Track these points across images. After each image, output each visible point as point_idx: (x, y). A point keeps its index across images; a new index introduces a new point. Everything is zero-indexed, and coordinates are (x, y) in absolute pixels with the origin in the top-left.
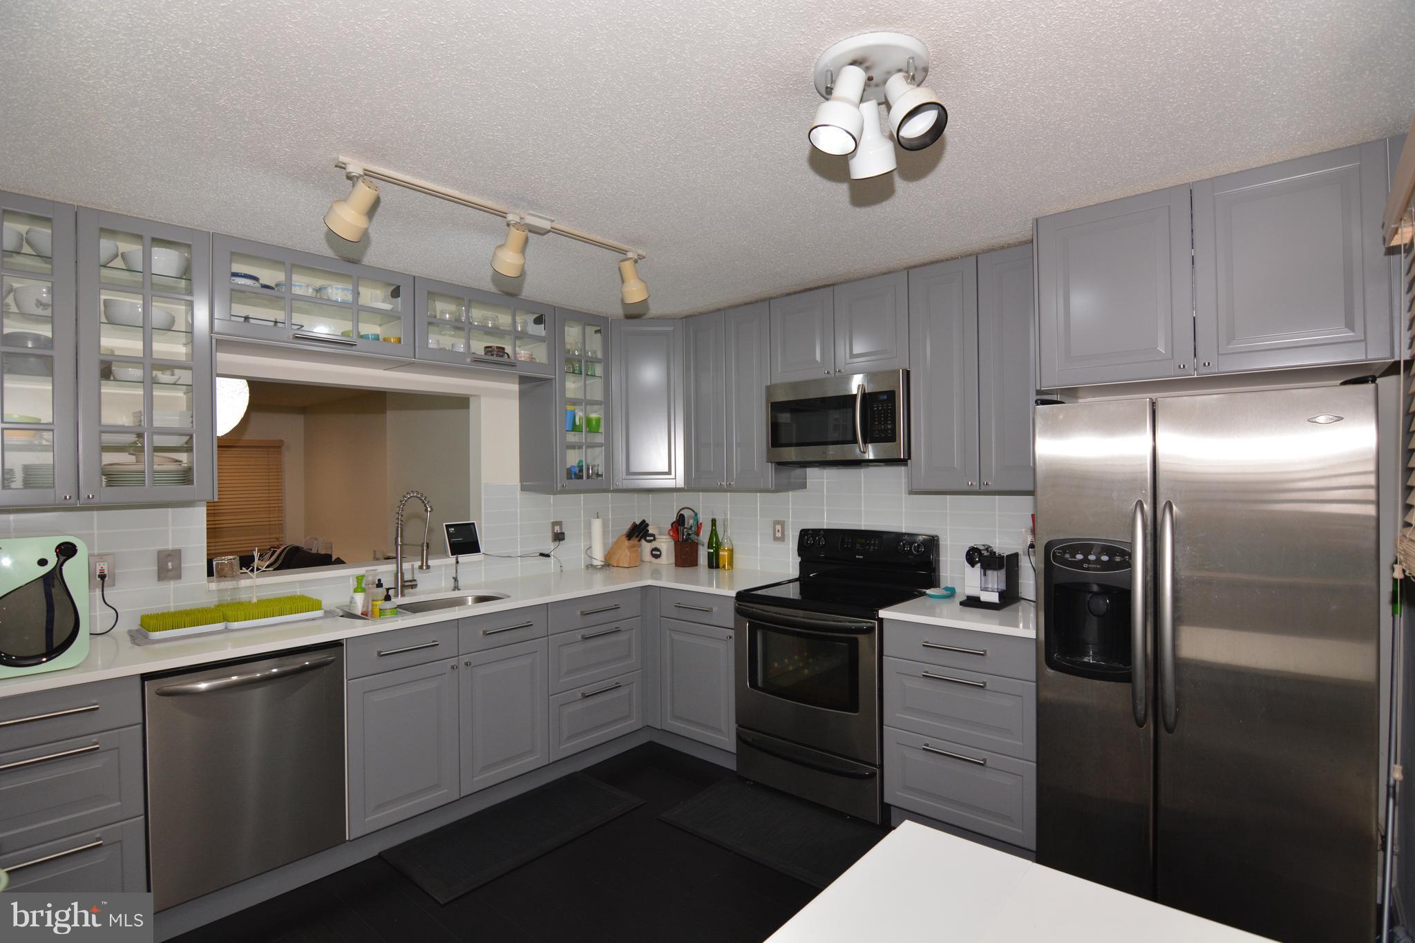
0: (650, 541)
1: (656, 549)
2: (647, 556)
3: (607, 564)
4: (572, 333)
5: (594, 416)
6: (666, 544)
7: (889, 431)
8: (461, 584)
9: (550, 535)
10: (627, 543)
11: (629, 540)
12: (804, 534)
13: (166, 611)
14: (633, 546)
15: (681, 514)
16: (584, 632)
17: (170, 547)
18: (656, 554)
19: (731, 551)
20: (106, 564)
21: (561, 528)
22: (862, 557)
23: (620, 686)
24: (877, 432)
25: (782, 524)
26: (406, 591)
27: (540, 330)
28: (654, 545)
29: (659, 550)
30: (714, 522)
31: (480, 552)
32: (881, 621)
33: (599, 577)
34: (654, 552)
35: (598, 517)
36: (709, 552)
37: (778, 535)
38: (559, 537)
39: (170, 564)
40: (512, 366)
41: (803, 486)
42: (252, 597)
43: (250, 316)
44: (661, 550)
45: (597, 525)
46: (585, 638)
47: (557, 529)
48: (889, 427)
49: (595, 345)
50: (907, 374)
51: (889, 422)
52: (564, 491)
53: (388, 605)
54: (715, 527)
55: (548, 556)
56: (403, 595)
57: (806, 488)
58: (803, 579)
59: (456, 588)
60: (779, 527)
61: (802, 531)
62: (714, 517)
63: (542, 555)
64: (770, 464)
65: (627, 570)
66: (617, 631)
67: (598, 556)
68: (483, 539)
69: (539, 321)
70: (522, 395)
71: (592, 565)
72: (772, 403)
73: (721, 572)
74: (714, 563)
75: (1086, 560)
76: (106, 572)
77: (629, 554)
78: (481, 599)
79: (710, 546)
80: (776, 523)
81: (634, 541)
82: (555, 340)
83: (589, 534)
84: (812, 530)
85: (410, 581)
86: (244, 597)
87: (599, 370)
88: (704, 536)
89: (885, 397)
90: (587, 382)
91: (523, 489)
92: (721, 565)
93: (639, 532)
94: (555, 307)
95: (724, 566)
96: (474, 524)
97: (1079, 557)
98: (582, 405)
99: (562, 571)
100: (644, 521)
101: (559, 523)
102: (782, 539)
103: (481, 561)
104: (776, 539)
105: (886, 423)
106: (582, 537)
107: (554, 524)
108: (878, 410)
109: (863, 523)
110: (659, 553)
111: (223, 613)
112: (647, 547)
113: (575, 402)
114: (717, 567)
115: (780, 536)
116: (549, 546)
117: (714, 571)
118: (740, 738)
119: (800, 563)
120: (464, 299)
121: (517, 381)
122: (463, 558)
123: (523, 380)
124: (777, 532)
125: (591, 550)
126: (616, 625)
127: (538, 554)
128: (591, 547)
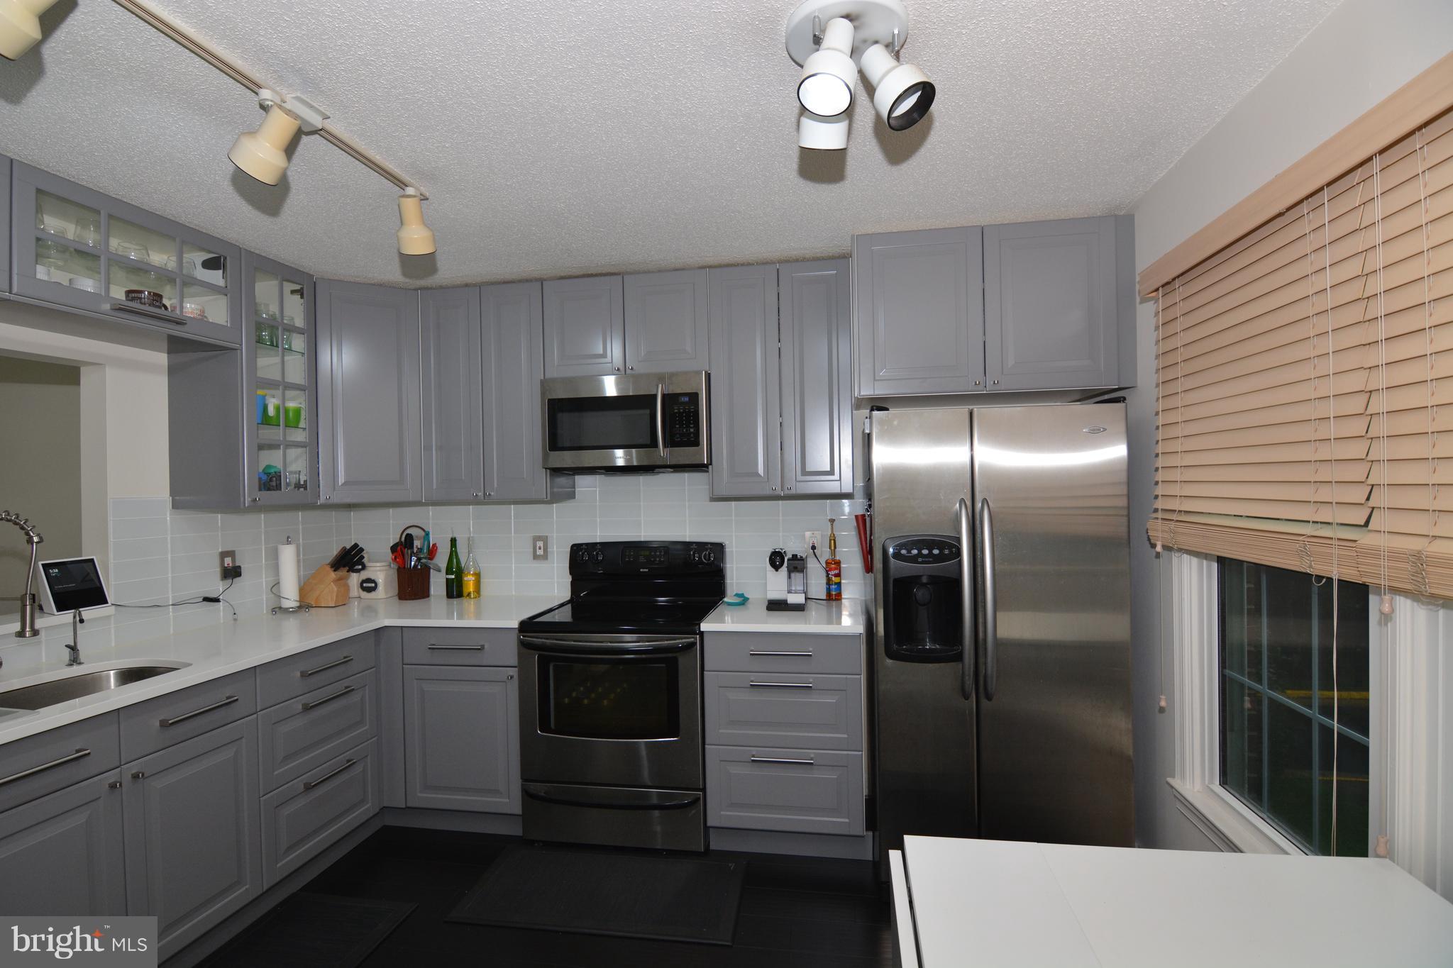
0: (358, 571)
1: (369, 580)
2: (355, 590)
3: (304, 606)
4: (266, 291)
5: (291, 405)
6: (381, 571)
7: (692, 436)
9: (217, 571)
10: (333, 575)
11: (335, 571)
12: (576, 550)
14: (340, 579)
15: (408, 535)
16: (305, 699)
18: (369, 586)
19: (478, 576)
21: (234, 560)
22: (647, 570)
23: (354, 763)
24: (678, 436)
25: (545, 540)
27: (216, 277)
28: (364, 575)
29: (373, 581)
30: (453, 541)
31: (107, 603)
32: (702, 634)
33: (291, 625)
35: (289, 543)
36: (447, 579)
37: (540, 552)
38: (232, 573)
40: (178, 323)
41: (572, 496)
44: (377, 580)
45: (288, 555)
46: (307, 708)
47: (228, 561)
48: (692, 430)
49: (295, 310)
50: (708, 376)
51: (692, 426)
52: (256, 507)
54: (456, 547)
55: (217, 600)
57: (575, 498)
58: (574, 601)
59: (76, 660)
60: (540, 544)
61: (573, 546)
62: (455, 535)
63: (206, 599)
64: (544, 470)
65: (332, 609)
66: (348, 692)
67: (290, 594)
68: (112, 582)
69: (210, 264)
70: (172, 371)
71: (280, 608)
72: (550, 400)
73: (464, 601)
74: (455, 590)
75: (920, 554)
77: (336, 589)
78: (131, 675)
79: (449, 571)
80: (536, 539)
81: (343, 572)
82: (239, 296)
83: (275, 568)
84: (587, 544)
87: (298, 343)
88: (441, 560)
89: (687, 399)
90: (286, 358)
91: (175, 506)
92: (465, 593)
93: (350, 559)
94: (240, 248)
95: (469, 595)
96: (93, 559)
97: (915, 552)
98: (279, 389)
99: (235, 620)
100: (356, 545)
101: (231, 554)
102: (545, 557)
103: (108, 617)
104: (536, 557)
105: (688, 427)
106: (264, 572)
107: (224, 555)
108: (679, 413)
109: (642, 534)
110: (373, 585)
112: (355, 579)
113: (272, 385)
114: (460, 595)
115: (542, 553)
116: (216, 586)
117: (455, 601)
118: (527, 795)
119: (571, 582)
120: (98, 212)
121: (165, 345)
122: (88, 613)
123: (177, 345)
124: (538, 550)
125: (279, 588)
126: (346, 683)
127: (201, 600)
128: (279, 583)
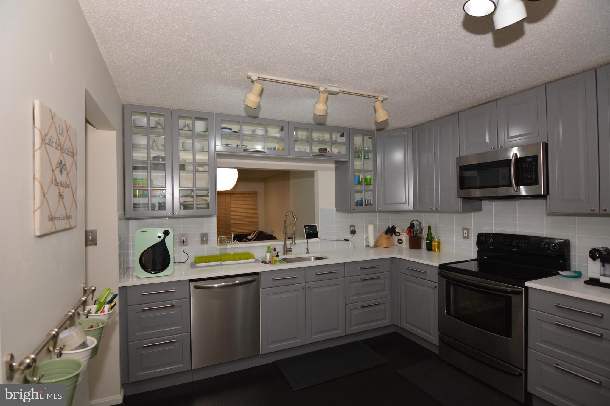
0: (397, 236)
1: (400, 240)
2: (396, 243)
3: (376, 246)
4: (358, 140)
5: (368, 177)
6: (405, 237)
7: (534, 179)
8: (309, 251)
9: (349, 231)
10: (385, 236)
11: (386, 235)
12: (481, 236)
13: (203, 256)
14: (388, 238)
15: (412, 223)
16: (362, 277)
17: (205, 232)
18: (400, 242)
19: (439, 243)
20: (185, 237)
21: (354, 228)
22: (516, 250)
23: (380, 304)
24: (525, 180)
25: (468, 229)
26: (288, 253)
27: (343, 140)
28: (399, 237)
30: (429, 227)
31: (318, 238)
33: (372, 251)
34: (399, 241)
35: (371, 224)
36: (427, 243)
37: (466, 235)
38: (353, 232)
39: (205, 238)
40: (330, 156)
41: (480, 210)
42: (231, 252)
43: (229, 144)
44: (403, 240)
45: (371, 227)
46: (362, 280)
47: (352, 228)
48: (534, 176)
49: (368, 144)
50: (546, 146)
51: (534, 174)
52: (354, 212)
53: (278, 259)
54: (430, 230)
55: (348, 240)
56: (286, 254)
57: (482, 211)
58: (479, 260)
59: (308, 253)
60: (466, 231)
61: (479, 234)
62: (430, 225)
63: (345, 240)
64: (460, 198)
65: (385, 249)
66: (378, 278)
67: (372, 242)
68: (320, 232)
69: (342, 135)
70: (336, 169)
71: (368, 246)
72: (460, 166)
73: (433, 253)
74: (430, 248)
76: (185, 241)
77: (386, 241)
78: (317, 258)
79: (427, 239)
80: (464, 229)
81: (389, 236)
82: (350, 144)
83: (367, 231)
84: (486, 234)
85: (289, 249)
86: (228, 252)
87: (371, 156)
88: (425, 234)
89: (531, 159)
90: (365, 162)
91: (337, 210)
92: (433, 249)
93: (391, 231)
94: (349, 128)
95: (435, 250)
96: (316, 225)
98: (362, 172)
99: (354, 247)
100: (393, 226)
101: (353, 226)
102: (468, 237)
103: (318, 242)
104: (464, 237)
105: (531, 174)
106: (364, 233)
107: (351, 226)
108: (526, 167)
109: (517, 231)
110: (401, 241)
111: (220, 258)
112: (396, 238)
113: (360, 171)
114: (431, 250)
115: (466, 236)
116: (349, 236)
117: (430, 252)
119: (478, 251)
120: (309, 129)
121: (334, 163)
122: (310, 240)
123: (337, 162)
124: (465, 234)
125: (368, 239)
126: (377, 275)
127: (344, 240)
128: (368, 237)
